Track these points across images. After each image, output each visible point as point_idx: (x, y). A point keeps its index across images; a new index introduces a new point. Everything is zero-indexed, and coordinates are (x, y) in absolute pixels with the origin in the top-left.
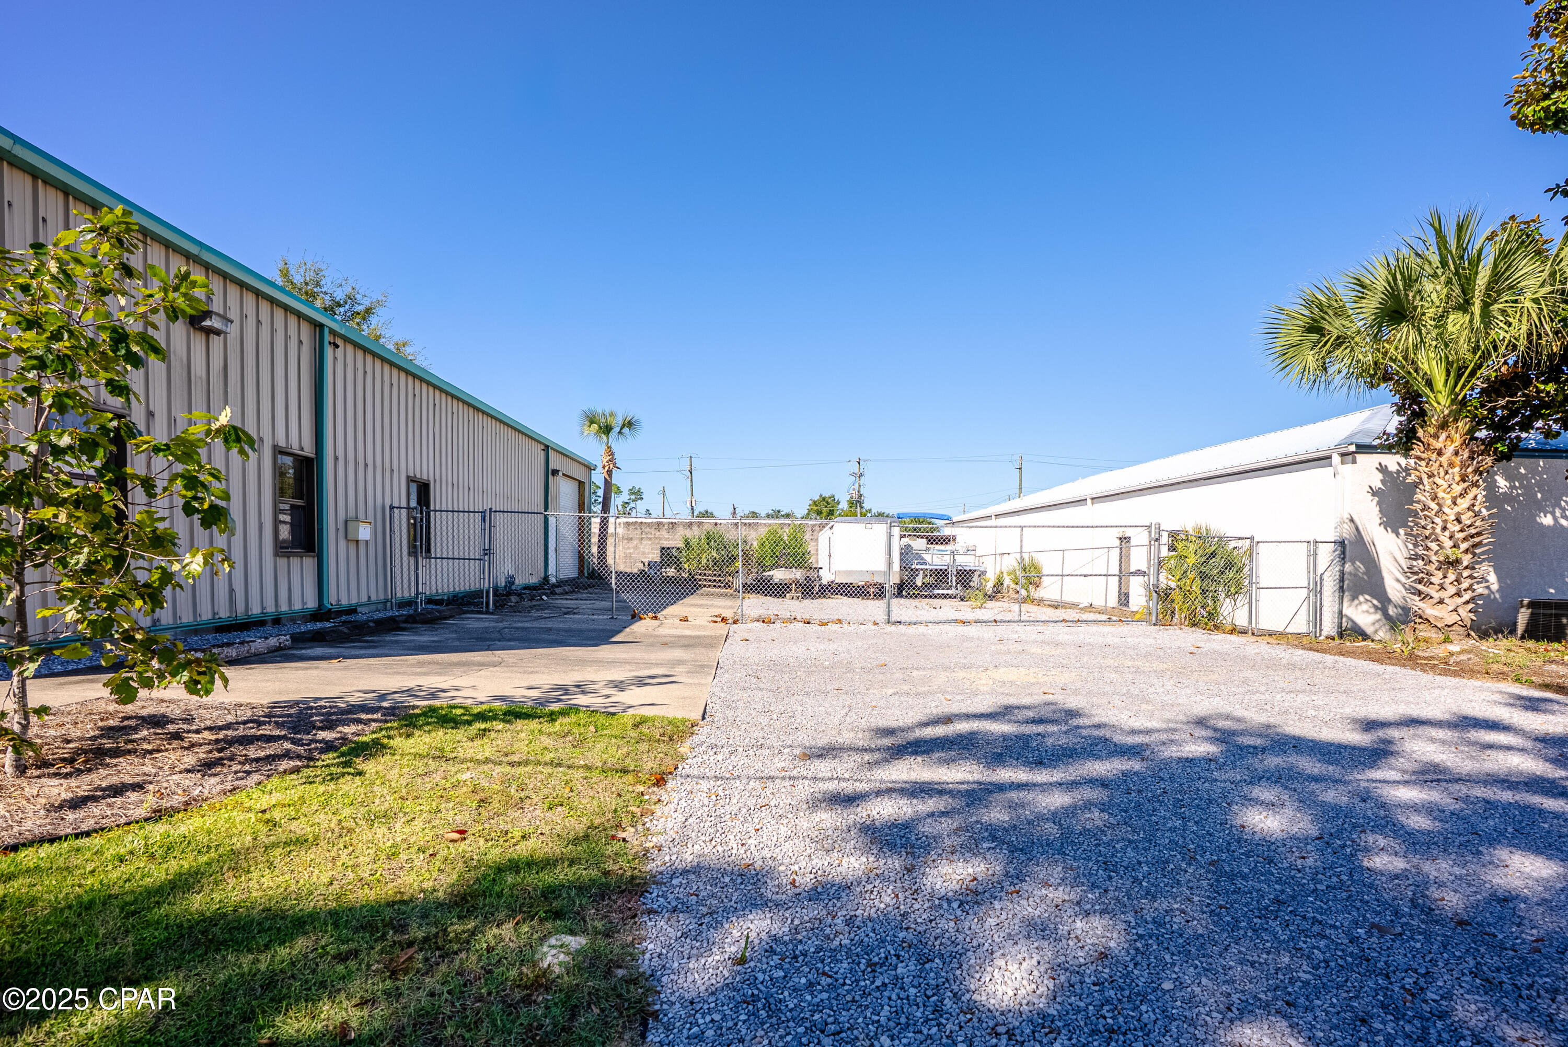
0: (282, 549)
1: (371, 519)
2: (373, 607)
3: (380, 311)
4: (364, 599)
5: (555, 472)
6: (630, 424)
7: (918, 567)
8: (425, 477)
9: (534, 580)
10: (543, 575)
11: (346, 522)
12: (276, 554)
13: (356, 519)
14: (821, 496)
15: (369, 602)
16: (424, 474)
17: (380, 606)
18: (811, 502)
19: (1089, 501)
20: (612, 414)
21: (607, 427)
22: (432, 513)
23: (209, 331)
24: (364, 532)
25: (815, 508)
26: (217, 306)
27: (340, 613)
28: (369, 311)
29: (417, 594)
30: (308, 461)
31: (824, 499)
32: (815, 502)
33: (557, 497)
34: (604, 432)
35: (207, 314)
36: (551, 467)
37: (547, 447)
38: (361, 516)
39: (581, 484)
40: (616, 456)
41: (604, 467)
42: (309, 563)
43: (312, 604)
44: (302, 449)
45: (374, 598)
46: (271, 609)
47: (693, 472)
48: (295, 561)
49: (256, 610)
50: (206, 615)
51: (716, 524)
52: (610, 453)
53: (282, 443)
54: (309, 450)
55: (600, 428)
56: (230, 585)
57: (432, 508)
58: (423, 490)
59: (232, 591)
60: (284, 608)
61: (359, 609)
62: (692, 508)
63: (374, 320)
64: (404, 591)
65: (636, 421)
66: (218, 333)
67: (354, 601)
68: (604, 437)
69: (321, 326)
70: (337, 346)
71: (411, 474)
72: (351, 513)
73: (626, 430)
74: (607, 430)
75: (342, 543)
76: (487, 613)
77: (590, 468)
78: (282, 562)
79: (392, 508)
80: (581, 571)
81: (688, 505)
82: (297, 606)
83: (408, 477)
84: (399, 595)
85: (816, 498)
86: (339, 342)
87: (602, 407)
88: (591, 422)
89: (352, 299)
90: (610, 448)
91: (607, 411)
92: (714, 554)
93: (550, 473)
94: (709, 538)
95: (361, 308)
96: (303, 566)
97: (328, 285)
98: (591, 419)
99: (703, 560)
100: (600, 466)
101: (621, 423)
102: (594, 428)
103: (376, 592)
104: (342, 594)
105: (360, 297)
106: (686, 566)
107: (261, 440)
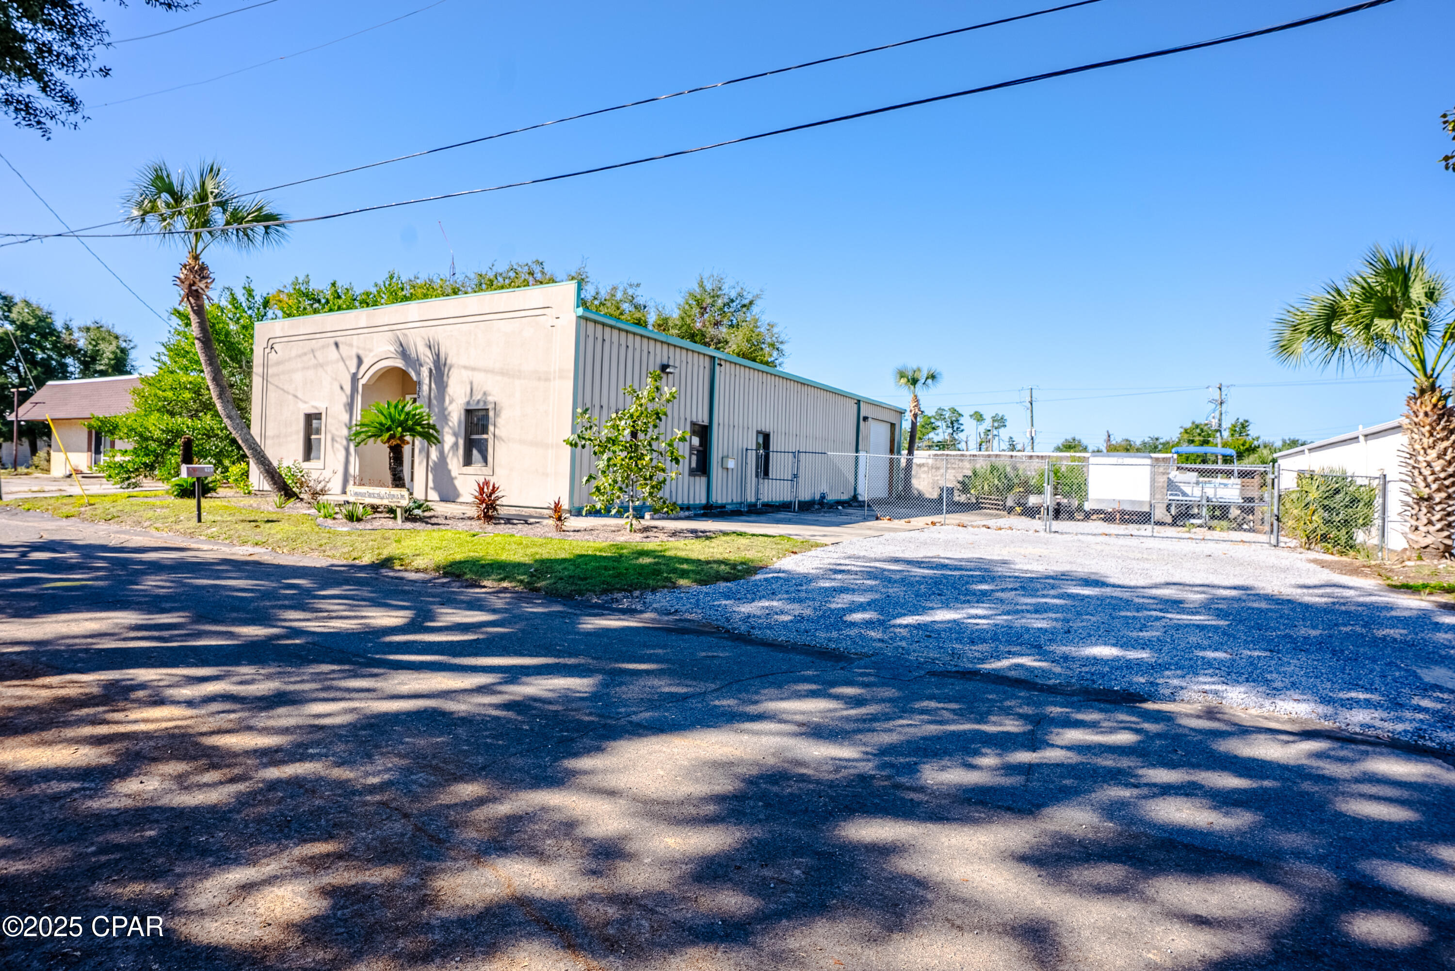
0: (693, 473)
1: (735, 456)
2: (736, 506)
3: (758, 302)
4: (730, 501)
5: (865, 419)
6: (933, 377)
8: (768, 430)
9: (845, 497)
10: (852, 494)
11: (722, 458)
12: (690, 475)
13: (728, 457)
14: (1193, 423)
15: (732, 503)
16: (767, 428)
17: (740, 505)
18: (1182, 430)
19: (1362, 438)
20: (919, 370)
21: (914, 379)
22: (771, 454)
23: (668, 373)
24: (731, 464)
26: (671, 363)
27: (717, 507)
28: (751, 303)
29: (757, 499)
30: (706, 427)
31: (1197, 427)
32: (1186, 431)
33: (867, 437)
34: (911, 384)
35: (668, 366)
36: (862, 415)
37: (859, 401)
38: (730, 455)
39: (893, 425)
40: (921, 402)
41: (911, 410)
42: (704, 479)
43: (704, 501)
44: (703, 421)
45: (735, 501)
46: (686, 502)
47: (1034, 403)
48: (697, 478)
51: (1012, 456)
52: (916, 400)
53: (695, 421)
54: (706, 423)
55: (908, 381)
57: (771, 449)
58: (766, 437)
59: (671, 492)
60: (691, 502)
61: (726, 508)
62: (1032, 439)
63: (755, 309)
64: (751, 498)
65: (938, 374)
66: (671, 373)
67: (724, 502)
68: (912, 387)
69: (714, 357)
70: (721, 365)
71: (759, 429)
72: (725, 453)
73: (929, 381)
74: (914, 382)
75: (720, 469)
76: (794, 512)
77: (901, 413)
78: (692, 478)
79: (747, 450)
80: (890, 493)
81: (1029, 434)
82: (697, 502)
83: (757, 430)
84: (749, 500)
85: (1188, 425)
86: (722, 363)
87: (911, 364)
88: (902, 377)
89: (740, 295)
90: (916, 396)
91: (915, 367)
92: (996, 482)
93: (861, 419)
94: (993, 468)
95: (746, 302)
96: (701, 481)
97: (726, 289)
98: (902, 375)
99: (986, 487)
100: (908, 410)
101: (925, 376)
102: (904, 381)
103: (737, 499)
104: (718, 498)
105: (745, 293)
106: (972, 491)
107: (686, 419)
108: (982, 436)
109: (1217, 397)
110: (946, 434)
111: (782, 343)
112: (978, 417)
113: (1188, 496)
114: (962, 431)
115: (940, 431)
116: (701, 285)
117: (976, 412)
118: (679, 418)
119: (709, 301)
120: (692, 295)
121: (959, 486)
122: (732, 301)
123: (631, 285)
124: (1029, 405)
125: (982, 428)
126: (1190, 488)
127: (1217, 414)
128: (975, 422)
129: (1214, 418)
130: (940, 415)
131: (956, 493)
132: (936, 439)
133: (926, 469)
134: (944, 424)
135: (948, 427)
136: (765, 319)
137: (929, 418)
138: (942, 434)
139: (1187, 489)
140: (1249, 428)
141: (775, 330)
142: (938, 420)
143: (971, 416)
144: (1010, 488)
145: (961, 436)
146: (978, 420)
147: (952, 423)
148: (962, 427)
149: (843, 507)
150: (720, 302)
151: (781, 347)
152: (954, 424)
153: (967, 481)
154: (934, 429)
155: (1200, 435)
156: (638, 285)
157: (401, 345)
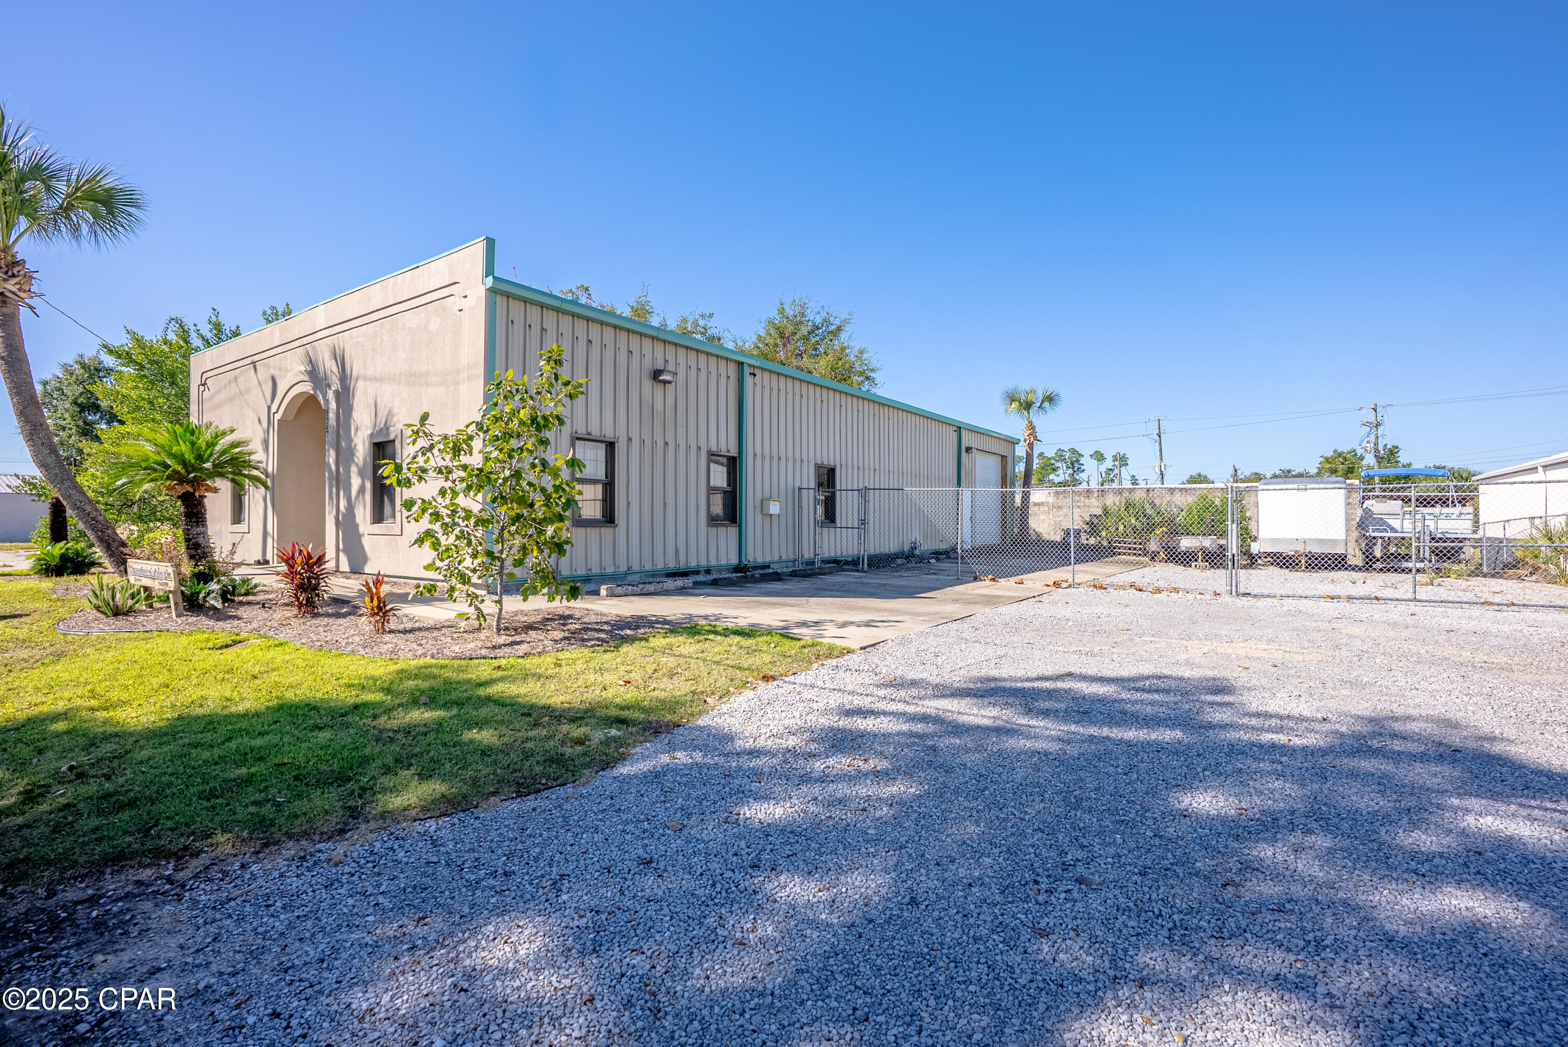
0: (713, 521)
1: (783, 498)
2: (784, 565)
3: (848, 328)
4: (777, 558)
5: (968, 450)
6: (1050, 399)
7: (1373, 535)
8: (832, 464)
9: (943, 547)
10: (951, 540)
11: (762, 501)
12: (709, 525)
13: (770, 498)
14: (1335, 451)
15: (780, 561)
16: (830, 460)
17: (790, 564)
18: (1322, 460)
20: (1033, 391)
21: (1027, 403)
22: (838, 493)
23: (665, 382)
24: (774, 508)
25: (1328, 466)
26: (671, 366)
27: (755, 568)
28: (839, 329)
29: (815, 555)
30: (734, 459)
31: (1340, 455)
32: (1327, 460)
33: (971, 470)
34: (1024, 409)
35: (664, 372)
36: (964, 445)
37: (960, 428)
38: (775, 495)
39: (1003, 458)
40: (1037, 430)
41: (1025, 441)
42: (733, 531)
43: (734, 561)
44: (728, 451)
45: (784, 558)
46: (704, 563)
47: (1162, 435)
48: (722, 530)
49: (693, 564)
50: (660, 566)
51: (1149, 490)
52: (1032, 427)
53: (714, 449)
54: (734, 452)
55: (1021, 404)
56: (676, 546)
57: (838, 487)
58: (832, 472)
59: (677, 550)
60: (713, 563)
61: (772, 566)
62: (1162, 473)
63: (843, 336)
64: (808, 554)
65: (1057, 395)
66: (670, 382)
67: (768, 560)
68: (1025, 413)
69: (742, 363)
70: (754, 376)
71: (819, 462)
72: (767, 494)
73: (1046, 404)
74: (1028, 406)
75: (759, 517)
76: (861, 572)
77: (1014, 442)
78: (713, 530)
79: (800, 489)
80: (1003, 538)
81: (1157, 470)
82: (723, 562)
83: (816, 464)
84: (803, 557)
85: (1330, 454)
86: (758, 372)
87: (1024, 384)
88: (1013, 401)
89: (826, 321)
90: (1031, 423)
91: (1028, 389)
92: (1133, 521)
93: (963, 451)
94: (1129, 505)
95: (832, 328)
96: (729, 534)
97: (810, 315)
98: (1012, 398)
99: (1121, 528)
100: (1022, 440)
101: (1041, 399)
102: (1015, 405)
103: (787, 553)
104: (756, 554)
105: (832, 319)
106: (1104, 534)
107: (699, 448)
108: (1104, 475)
109: (1373, 420)
110: (1067, 475)
111: (873, 370)
112: (1099, 457)
113: (1397, 532)
114: (1083, 471)
115: (1060, 472)
116: (782, 311)
117: (1096, 452)
118: (688, 447)
119: (791, 328)
120: (771, 322)
121: (1086, 527)
122: (818, 328)
123: (703, 316)
124: (1157, 438)
125: (1103, 468)
126: (1399, 521)
127: (1372, 438)
128: (1096, 462)
129: (1368, 442)
130: (1060, 455)
131: (1083, 537)
132: (1057, 480)
133: (1046, 508)
134: (1064, 465)
135: (1068, 468)
136: (855, 345)
137: (1049, 459)
138: (1062, 475)
139: (1395, 523)
140: (1399, 454)
141: (865, 356)
142: (1057, 461)
143: (1091, 456)
144: (1151, 528)
145: (1083, 476)
146: (1099, 460)
147: (1072, 464)
148: (1083, 468)
149: (938, 560)
150: (804, 330)
151: (872, 375)
152: (1075, 464)
153: (1095, 521)
154: (1054, 470)
155: (1343, 464)
156: (711, 315)
157: (311, 361)
